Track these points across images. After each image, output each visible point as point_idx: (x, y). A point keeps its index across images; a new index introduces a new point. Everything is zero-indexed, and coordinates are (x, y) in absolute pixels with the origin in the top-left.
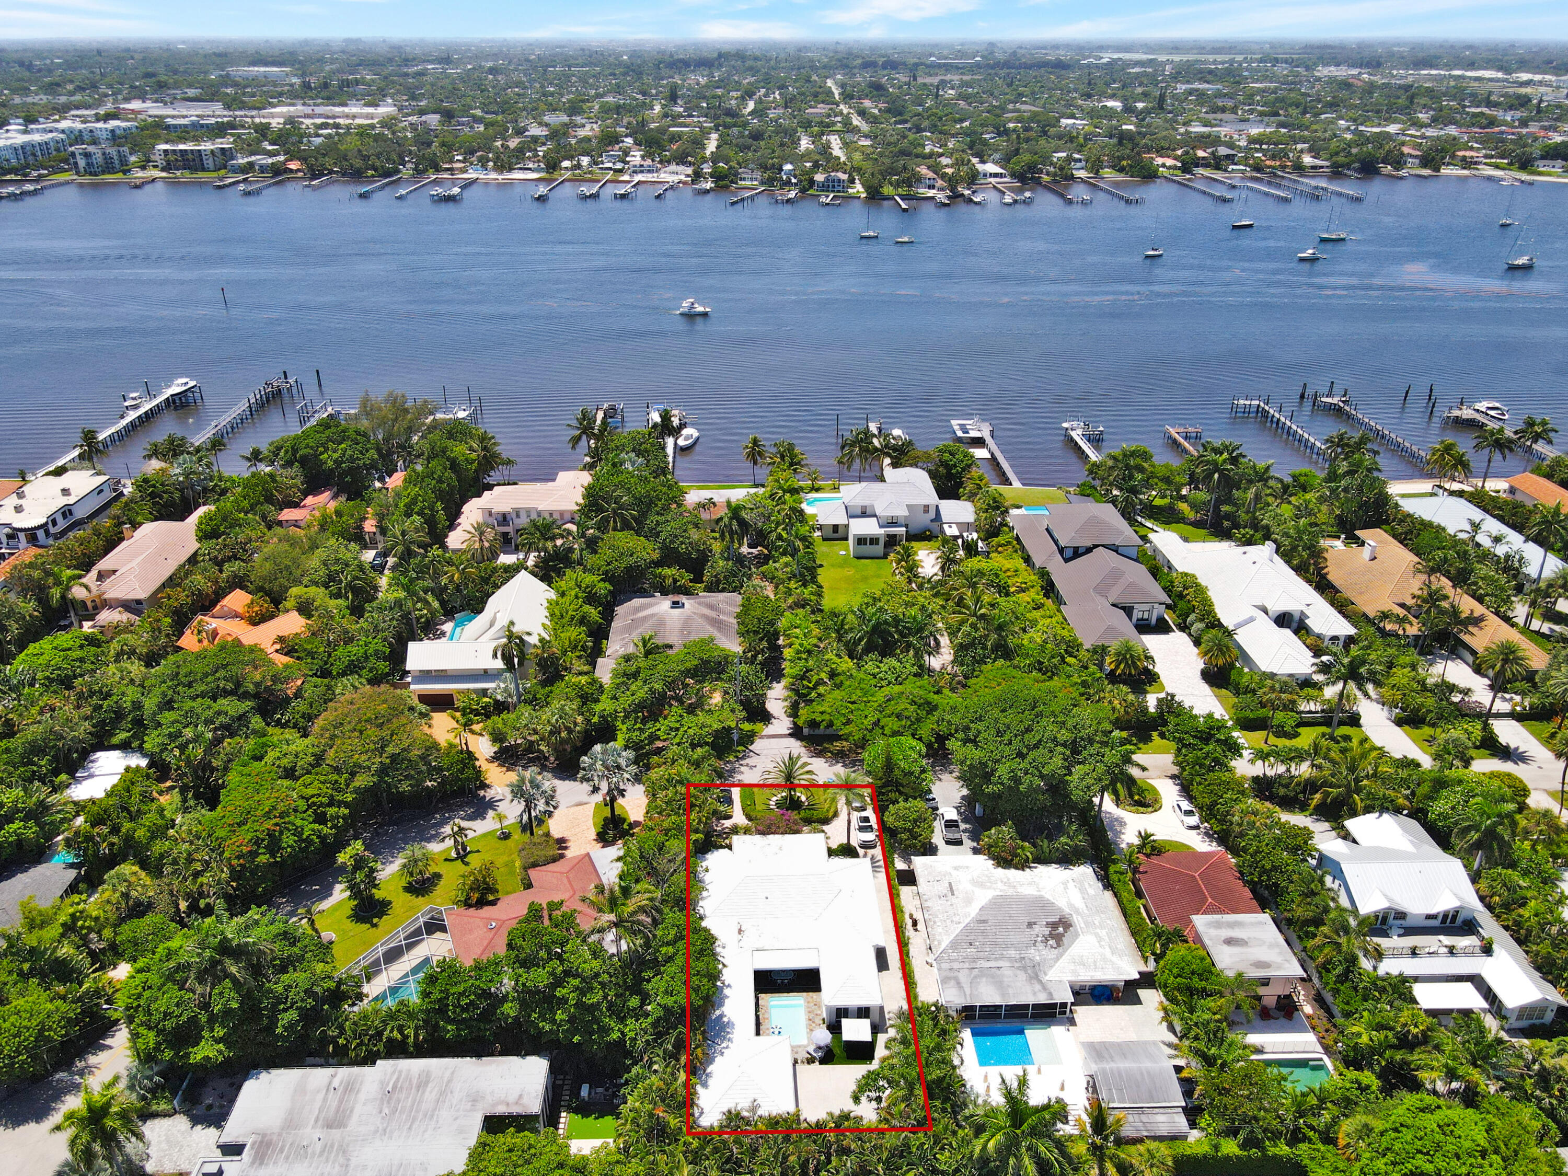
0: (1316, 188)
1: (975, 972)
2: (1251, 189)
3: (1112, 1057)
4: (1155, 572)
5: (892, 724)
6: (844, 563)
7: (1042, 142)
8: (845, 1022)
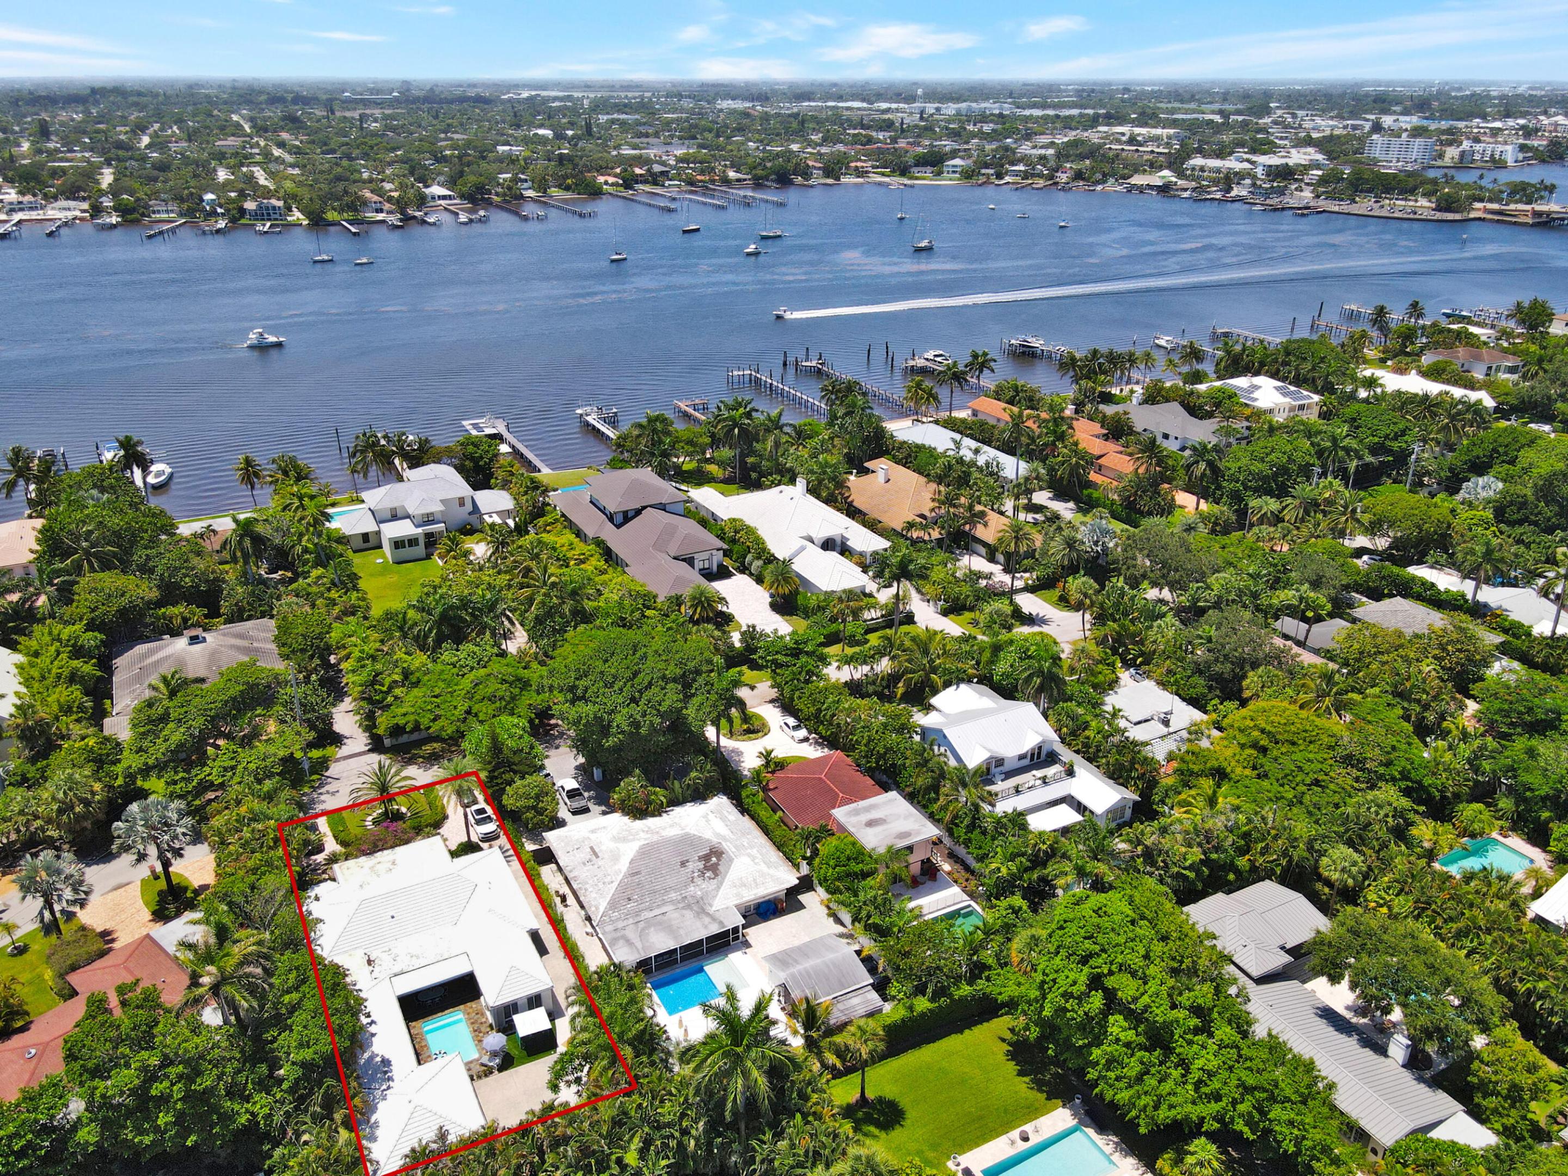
0: (745, 197)
1: (641, 925)
2: (691, 200)
3: (796, 961)
4: (703, 523)
5: (485, 709)
6: (384, 570)
7: (484, 164)
8: (517, 1018)
